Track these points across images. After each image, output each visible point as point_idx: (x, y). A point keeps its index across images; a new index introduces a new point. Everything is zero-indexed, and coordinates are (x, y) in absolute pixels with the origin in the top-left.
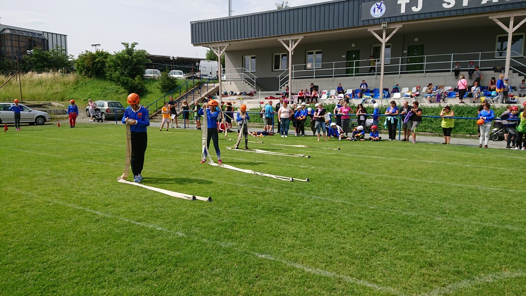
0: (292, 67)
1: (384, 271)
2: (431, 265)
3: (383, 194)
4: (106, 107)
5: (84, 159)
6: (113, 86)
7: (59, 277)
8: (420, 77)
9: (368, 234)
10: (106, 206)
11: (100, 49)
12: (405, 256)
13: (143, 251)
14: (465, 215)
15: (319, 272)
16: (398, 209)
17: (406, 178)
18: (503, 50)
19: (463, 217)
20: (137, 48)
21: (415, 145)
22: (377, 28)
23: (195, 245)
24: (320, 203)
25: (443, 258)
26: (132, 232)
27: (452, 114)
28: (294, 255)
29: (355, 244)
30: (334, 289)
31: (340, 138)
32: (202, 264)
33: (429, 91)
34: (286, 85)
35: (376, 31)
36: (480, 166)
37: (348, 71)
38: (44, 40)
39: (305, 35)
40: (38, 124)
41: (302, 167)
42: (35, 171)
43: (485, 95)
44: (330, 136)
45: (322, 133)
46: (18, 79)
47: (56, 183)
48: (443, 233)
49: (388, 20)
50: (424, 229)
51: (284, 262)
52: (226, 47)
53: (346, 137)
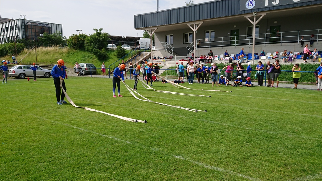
0: (196, 41)
1: (255, 168)
2: (285, 165)
3: (254, 120)
4: (85, 67)
5: (73, 97)
6: (89, 54)
7: (58, 166)
8: (278, 46)
9: (245, 145)
10: (85, 125)
11: (81, 33)
12: (269, 159)
13: (107, 152)
14: (308, 134)
15: (213, 168)
16: (264, 130)
17: (269, 110)
19: (306, 135)
20: (103, 32)
22: (250, 16)
23: (137, 149)
24: (213, 125)
25: (293, 161)
26: (100, 141)
27: (299, 69)
28: (198, 157)
29: (236, 152)
30: (223, 179)
31: (226, 85)
32: (141, 161)
33: (284, 55)
34: (192, 52)
35: (249, 18)
36: (318, 103)
37: (231, 43)
38: (49, 28)
39: (204, 21)
40: (46, 77)
41: (202, 102)
42: (45, 104)
46: (35, 51)
47: (56, 112)
48: (293, 145)
49: (257, 10)
50: (281, 142)
51: (191, 161)
52: (155, 30)
53: (230, 84)
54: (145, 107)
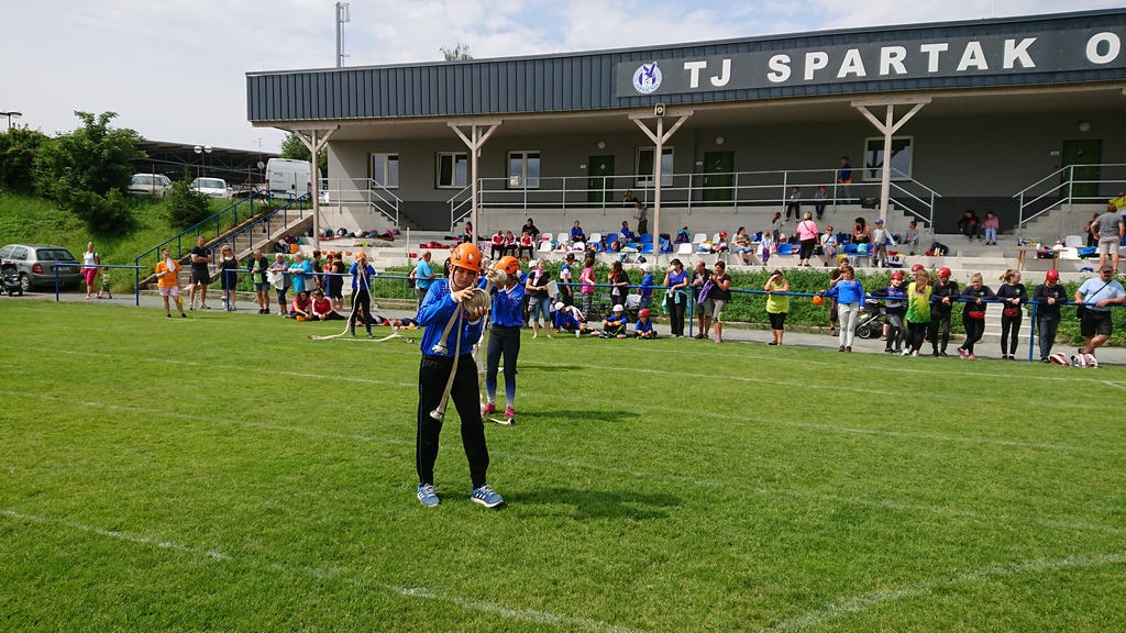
0: (478, 183)
1: (659, 602)
2: (748, 584)
3: (659, 446)
4: (32, 260)
6: (51, 211)
8: (727, 213)
10: (31, 495)
12: (700, 570)
14: (810, 483)
15: (530, 615)
16: (687, 475)
17: (701, 412)
18: (876, 166)
19: (806, 487)
20: (114, 125)
21: (719, 348)
22: (647, 115)
23: (253, 578)
24: (536, 469)
25: (770, 570)
27: (785, 287)
28: (480, 584)
29: (604, 553)
32: (269, 619)
34: (466, 220)
35: (644, 121)
36: (837, 387)
37: (592, 197)
39: (505, 119)
43: (846, 251)
44: (558, 328)
45: (542, 321)
48: (769, 520)
49: (667, 100)
50: (735, 513)
51: (457, 600)
52: (330, 133)
53: (591, 331)
54: (287, 418)
